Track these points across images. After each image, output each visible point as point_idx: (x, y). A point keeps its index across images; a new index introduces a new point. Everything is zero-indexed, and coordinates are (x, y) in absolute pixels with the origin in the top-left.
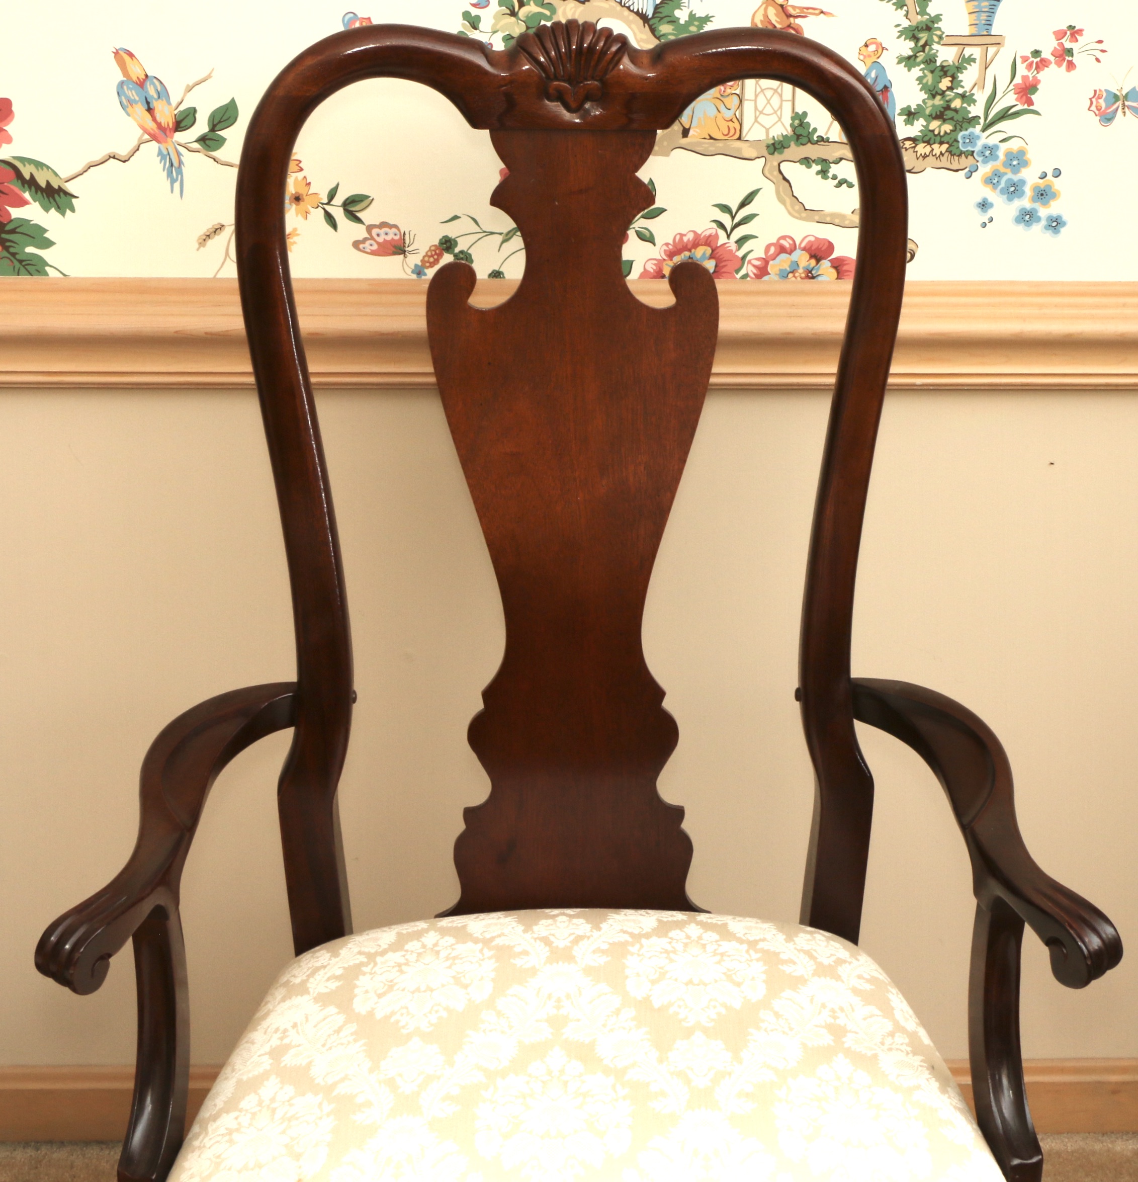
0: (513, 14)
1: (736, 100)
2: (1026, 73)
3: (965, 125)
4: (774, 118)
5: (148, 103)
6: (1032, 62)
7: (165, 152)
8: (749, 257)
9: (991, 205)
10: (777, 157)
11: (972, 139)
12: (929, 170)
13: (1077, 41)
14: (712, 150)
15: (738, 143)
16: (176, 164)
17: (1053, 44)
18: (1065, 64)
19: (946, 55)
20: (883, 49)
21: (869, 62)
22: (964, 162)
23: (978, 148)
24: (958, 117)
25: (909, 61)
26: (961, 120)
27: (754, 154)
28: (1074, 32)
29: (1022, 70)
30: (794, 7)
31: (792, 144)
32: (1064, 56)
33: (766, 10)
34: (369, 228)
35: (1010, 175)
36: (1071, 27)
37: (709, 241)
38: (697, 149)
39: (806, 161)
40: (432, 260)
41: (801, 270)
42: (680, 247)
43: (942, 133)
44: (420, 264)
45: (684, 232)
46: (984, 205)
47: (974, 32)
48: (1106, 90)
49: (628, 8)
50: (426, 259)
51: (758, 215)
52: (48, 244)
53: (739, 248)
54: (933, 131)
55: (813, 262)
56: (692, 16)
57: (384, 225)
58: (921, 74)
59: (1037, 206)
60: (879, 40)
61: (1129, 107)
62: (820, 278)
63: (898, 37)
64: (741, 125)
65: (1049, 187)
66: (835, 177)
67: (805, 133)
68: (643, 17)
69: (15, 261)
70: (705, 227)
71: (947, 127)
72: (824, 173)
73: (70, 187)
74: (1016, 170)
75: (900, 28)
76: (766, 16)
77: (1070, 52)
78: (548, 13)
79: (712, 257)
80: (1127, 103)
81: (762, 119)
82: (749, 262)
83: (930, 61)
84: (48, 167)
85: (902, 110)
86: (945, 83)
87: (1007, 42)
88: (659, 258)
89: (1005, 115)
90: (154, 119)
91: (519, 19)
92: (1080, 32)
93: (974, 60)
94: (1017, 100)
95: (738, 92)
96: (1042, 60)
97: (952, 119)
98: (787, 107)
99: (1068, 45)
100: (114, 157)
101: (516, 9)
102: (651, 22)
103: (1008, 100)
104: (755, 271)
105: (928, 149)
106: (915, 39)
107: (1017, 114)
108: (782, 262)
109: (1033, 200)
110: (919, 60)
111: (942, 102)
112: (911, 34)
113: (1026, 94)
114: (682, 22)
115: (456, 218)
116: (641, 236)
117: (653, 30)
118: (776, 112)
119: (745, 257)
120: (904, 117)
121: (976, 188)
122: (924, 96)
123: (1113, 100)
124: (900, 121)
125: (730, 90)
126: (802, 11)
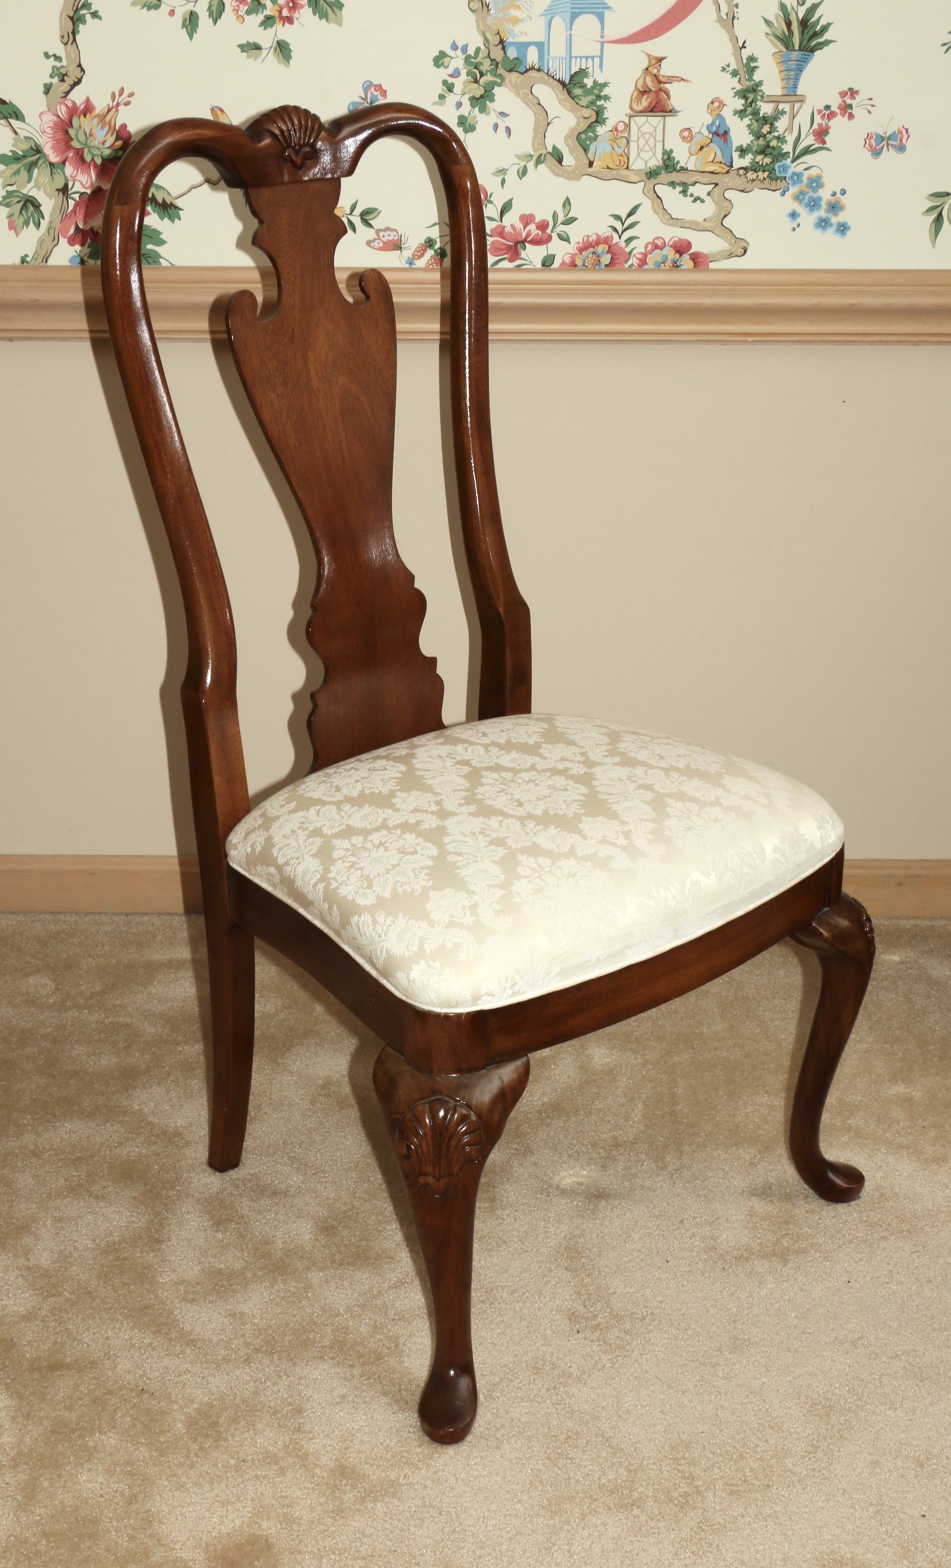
0: (476, 81)
1: (625, 141)
2: (820, 121)
3: (780, 158)
4: (651, 154)
6: (825, 114)
8: (633, 253)
9: (799, 215)
10: (653, 181)
11: (785, 168)
12: (756, 190)
13: (855, 98)
14: (609, 176)
15: (626, 172)
17: (839, 101)
18: (847, 115)
19: (766, 109)
20: (724, 105)
21: (714, 114)
22: (780, 184)
23: (789, 175)
24: (775, 153)
25: (741, 113)
26: (777, 154)
27: (636, 179)
28: (853, 93)
29: (818, 119)
30: (664, 76)
31: (663, 172)
32: (846, 109)
33: (645, 78)
34: (378, 232)
35: (811, 194)
36: (851, 89)
37: (607, 241)
38: (599, 176)
39: (673, 184)
40: (419, 254)
41: (669, 262)
42: (587, 245)
43: (764, 164)
44: (411, 257)
45: (590, 235)
46: (794, 215)
47: (785, 92)
48: (876, 134)
49: (553, 77)
50: (416, 253)
51: (639, 222)
52: (162, 242)
53: (627, 246)
54: (758, 163)
55: (678, 256)
56: (595, 82)
57: (387, 229)
58: (749, 122)
59: (830, 215)
60: (722, 99)
61: (891, 145)
62: (682, 267)
63: (734, 97)
64: (628, 159)
65: (838, 202)
66: (692, 195)
67: (671, 165)
68: (562, 83)
70: (604, 230)
71: (768, 160)
72: (684, 192)
73: (178, 203)
74: (815, 190)
75: (735, 91)
76: (645, 82)
77: (850, 106)
78: (499, 81)
79: (608, 252)
80: (890, 142)
81: (642, 154)
82: (634, 255)
83: (756, 113)
84: (164, 189)
86: (766, 129)
87: (807, 100)
88: (573, 252)
89: (807, 151)
91: (479, 85)
92: (857, 92)
93: (785, 113)
94: (815, 140)
95: (626, 135)
96: (832, 112)
97: (771, 154)
98: (660, 146)
99: (849, 102)
100: (208, 182)
101: (478, 78)
102: (568, 87)
103: (809, 140)
104: (638, 262)
105: (755, 175)
106: (745, 97)
107: (815, 150)
108: (656, 255)
109: (827, 211)
110: (748, 112)
111: (763, 142)
112: (742, 94)
113: (821, 136)
114: (589, 87)
115: (435, 224)
116: (560, 237)
117: (569, 93)
118: (651, 150)
119: (630, 252)
120: (739, 153)
121: (787, 203)
122: (751, 138)
123: (880, 140)
124: (735, 155)
125: (621, 134)
126: (669, 79)
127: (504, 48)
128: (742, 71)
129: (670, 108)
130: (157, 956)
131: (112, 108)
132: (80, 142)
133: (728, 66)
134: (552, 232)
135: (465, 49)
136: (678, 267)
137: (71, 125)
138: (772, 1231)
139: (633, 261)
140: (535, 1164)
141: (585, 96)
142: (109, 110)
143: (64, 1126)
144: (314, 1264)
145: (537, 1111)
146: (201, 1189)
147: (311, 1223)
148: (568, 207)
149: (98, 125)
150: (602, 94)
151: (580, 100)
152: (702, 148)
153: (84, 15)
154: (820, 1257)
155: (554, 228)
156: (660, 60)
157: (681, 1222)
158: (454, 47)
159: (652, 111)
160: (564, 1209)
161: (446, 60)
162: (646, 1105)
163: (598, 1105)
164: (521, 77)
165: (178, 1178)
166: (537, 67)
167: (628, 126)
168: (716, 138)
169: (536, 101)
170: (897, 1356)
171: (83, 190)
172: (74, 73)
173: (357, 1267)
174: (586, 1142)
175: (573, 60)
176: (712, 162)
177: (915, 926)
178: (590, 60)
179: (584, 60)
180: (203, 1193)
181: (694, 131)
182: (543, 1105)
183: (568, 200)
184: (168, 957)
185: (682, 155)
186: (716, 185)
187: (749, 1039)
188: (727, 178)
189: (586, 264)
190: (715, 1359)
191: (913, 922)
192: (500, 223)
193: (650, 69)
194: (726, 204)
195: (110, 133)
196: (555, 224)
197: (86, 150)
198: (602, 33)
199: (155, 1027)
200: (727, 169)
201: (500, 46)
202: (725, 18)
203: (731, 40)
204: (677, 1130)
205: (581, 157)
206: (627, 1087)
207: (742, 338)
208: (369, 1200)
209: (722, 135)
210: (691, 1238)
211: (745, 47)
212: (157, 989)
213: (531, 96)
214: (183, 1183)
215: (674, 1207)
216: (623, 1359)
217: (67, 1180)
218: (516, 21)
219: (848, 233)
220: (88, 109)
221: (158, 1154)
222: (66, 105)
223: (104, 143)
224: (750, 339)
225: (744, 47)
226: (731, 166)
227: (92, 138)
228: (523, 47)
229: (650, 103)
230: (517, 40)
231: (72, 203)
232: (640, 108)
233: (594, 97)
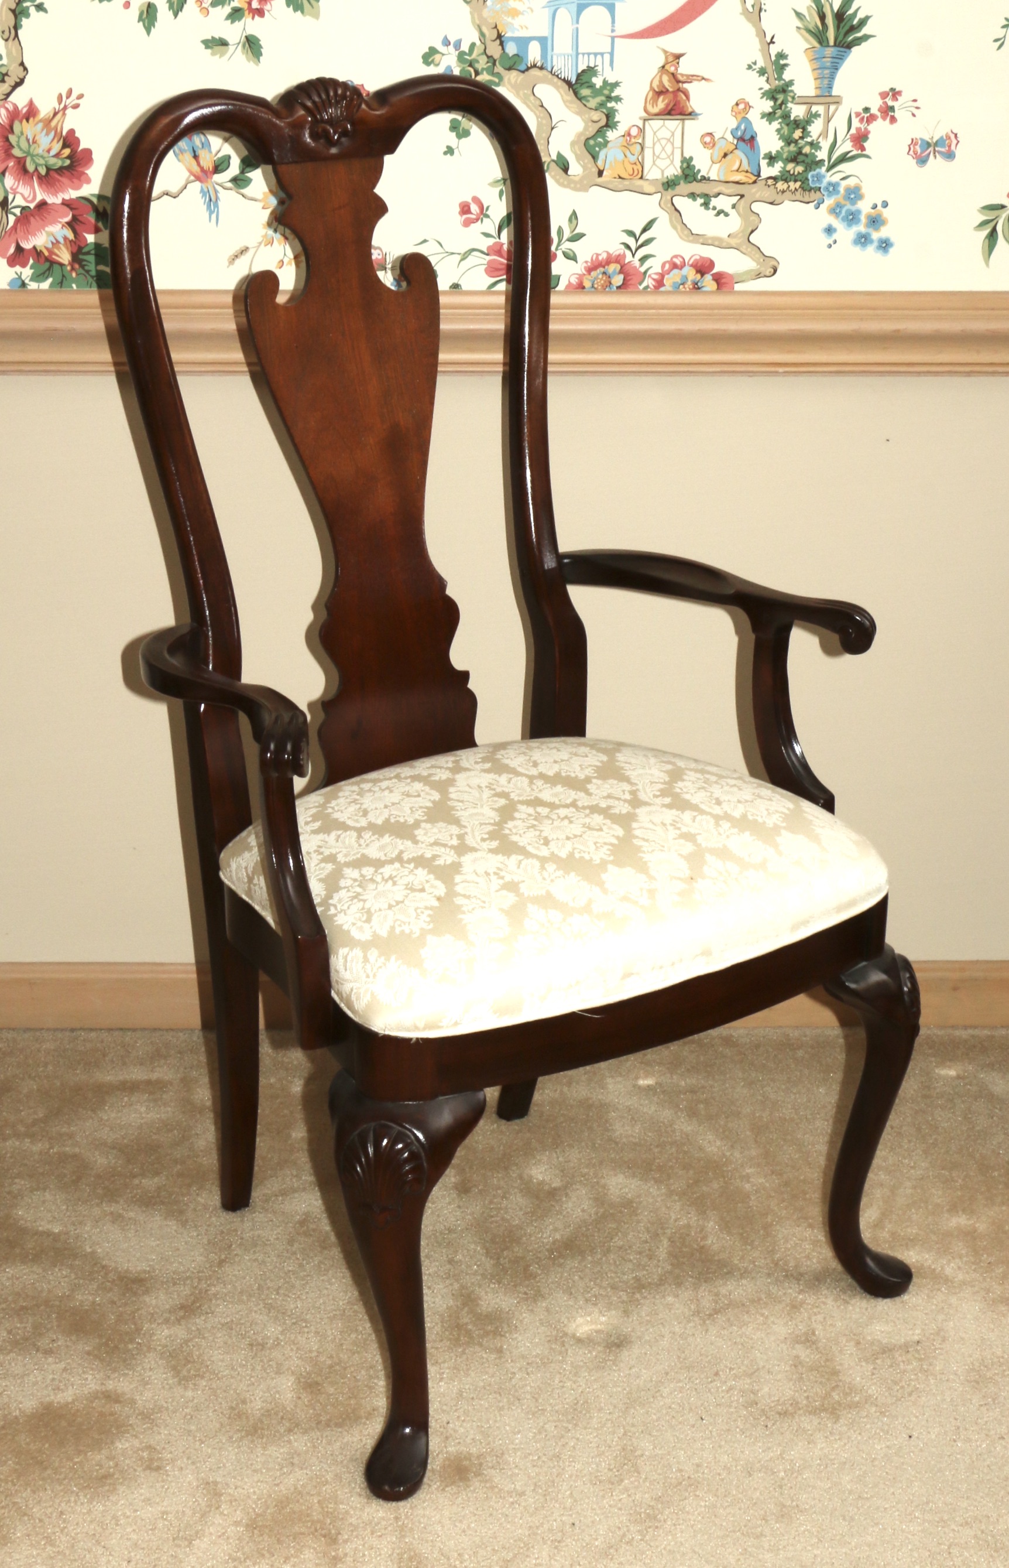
1: (639, 147)
2: (858, 125)
3: (813, 167)
4: (667, 162)
5: (194, 152)
6: (863, 118)
7: (206, 190)
8: (649, 273)
9: (835, 230)
10: (670, 192)
11: (819, 178)
12: (787, 202)
13: (897, 100)
14: (621, 187)
15: (641, 182)
16: (213, 199)
17: (879, 102)
18: (888, 119)
19: (797, 111)
20: (750, 107)
21: (740, 117)
22: (814, 196)
23: (823, 185)
24: (808, 160)
25: (770, 116)
26: (810, 162)
27: (651, 189)
28: (895, 94)
29: (856, 123)
30: (682, 75)
31: (681, 182)
32: (887, 111)
33: (661, 77)
35: (848, 207)
36: (892, 90)
37: (618, 259)
39: (693, 196)
41: (689, 283)
42: (596, 264)
43: (796, 173)
45: (599, 252)
46: (829, 230)
47: (819, 92)
48: (921, 139)
49: (557, 76)
51: (654, 239)
53: (642, 265)
54: (789, 172)
55: (699, 276)
56: (605, 82)
58: (779, 126)
59: (870, 230)
60: (747, 100)
61: (939, 152)
62: (704, 289)
63: (762, 98)
64: (642, 167)
65: (880, 215)
66: (714, 208)
67: (691, 174)
68: (568, 83)
69: (89, 277)
70: (616, 249)
71: (800, 169)
72: (706, 205)
74: (853, 202)
75: (762, 91)
76: (661, 81)
77: (892, 109)
78: (497, 80)
79: (621, 272)
80: (937, 149)
81: (658, 162)
82: (650, 276)
83: (786, 116)
85: (765, 155)
86: (798, 134)
87: (843, 101)
88: (580, 273)
89: (844, 158)
90: (199, 164)
92: (899, 93)
93: (819, 116)
94: (852, 146)
95: (640, 141)
96: (871, 115)
97: (803, 162)
98: (677, 153)
99: (890, 103)
100: (167, 194)
102: (575, 87)
103: (846, 147)
104: (654, 283)
105: (785, 186)
106: (774, 99)
107: (853, 158)
108: (674, 276)
109: (867, 226)
110: (777, 115)
111: (795, 149)
112: (770, 95)
113: (859, 142)
114: (598, 86)
115: (425, 241)
116: (566, 256)
117: (576, 93)
118: (669, 157)
119: (645, 272)
120: (767, 161)
121: (822, 216)
122: (781, 143)
123: (926, 146)
124: (764, 163)
125: (634, 140)
126: (688, 78)
127: (502, 44)
128: (770, 69)
129: (690, 110)
130: (109, 1076)
131: (59, 111)
132: (21, 149)
133: (755, 63)
134: (557, 249)
135: (458, 45)
136: (699, 288)
137: (12, 131)
138: (821, 1383)
139: (649, 282)
140: (548, 1310)
141: (593, 97)
142: (55, 114)
143: (5, 1272)
144: (297, 1425)
145: (548, 1250)
146: (164, 1341)
147: (292, 1379)
148: (574, 222)
149: (42, 130)
150: (613, 95)
151: (588, 101)
152: (725, 155)
153: (28, 8)
154: (875, 1412)
155: (559, 245)
156: (678, 57)
157: (717, 1374)
158: (446, 42)
159: (669, 113)
160: (582, 1361)
161: (437, 57)
162: (672, 1242)
163: (618, 1241)
164: (522, 76)
165: (138, 1330)
166: (539, 64)
167: (642, 131)
168: (741, 144)
169: (538, 103)
170: (967, 1523)
171: (24, 204)
172: (15, 73)
173: (346, 1428)
174: (605, 1284)
175: (580, 56)
176: (737, 171)
177: (973, 1036)
178: (599, 57)
179: (592, 57)
180: (167, 1346)
181: (717, 136)
182: (554, 1243)
183: (574, 213)
184: (121, 1078)
185: (703, 163)
186: (742, 196)
187: (787, 1165)
188: (754, 189)
189: (596, 286)
190: (759, 1530)
191: (971, 1031)
192: (498, 240)
193: (667, 67)
194: (753, 218)
195: (56, 140)
196: (560, 241)
197: (28, 160)
198: (613, 26)
199: (107, 1158)
200: (754, 178)
201: (498, 41)
202: (751, 10)
203: (758, 35)
204: (708, 1269)
205: (590, 166)
206: (649, 1222)
207: (772, 369)
208: (358, 1353)
209: (748, 140)
210: (728, 1392)
211: (774, 43)
212: (109, 1114)
213: (532, 98)
214: (144, 1334)
215: (707, 1357)
216: (654, 1531)
217: (9, 1332)
218: (515, 13)
219: (891, 250)
220: (31, 112)
221: (113, 1303)
222: (7, 109)
223: (49, 151)
224: (781, 370)
225: (772, 42)
226: (759, 175)
227: (35, 145)
228: (523, 42)
229: (668, 105)
230: (517, 34)
231: (12, 219)
232: (656, 110)
233: (603, 98)
